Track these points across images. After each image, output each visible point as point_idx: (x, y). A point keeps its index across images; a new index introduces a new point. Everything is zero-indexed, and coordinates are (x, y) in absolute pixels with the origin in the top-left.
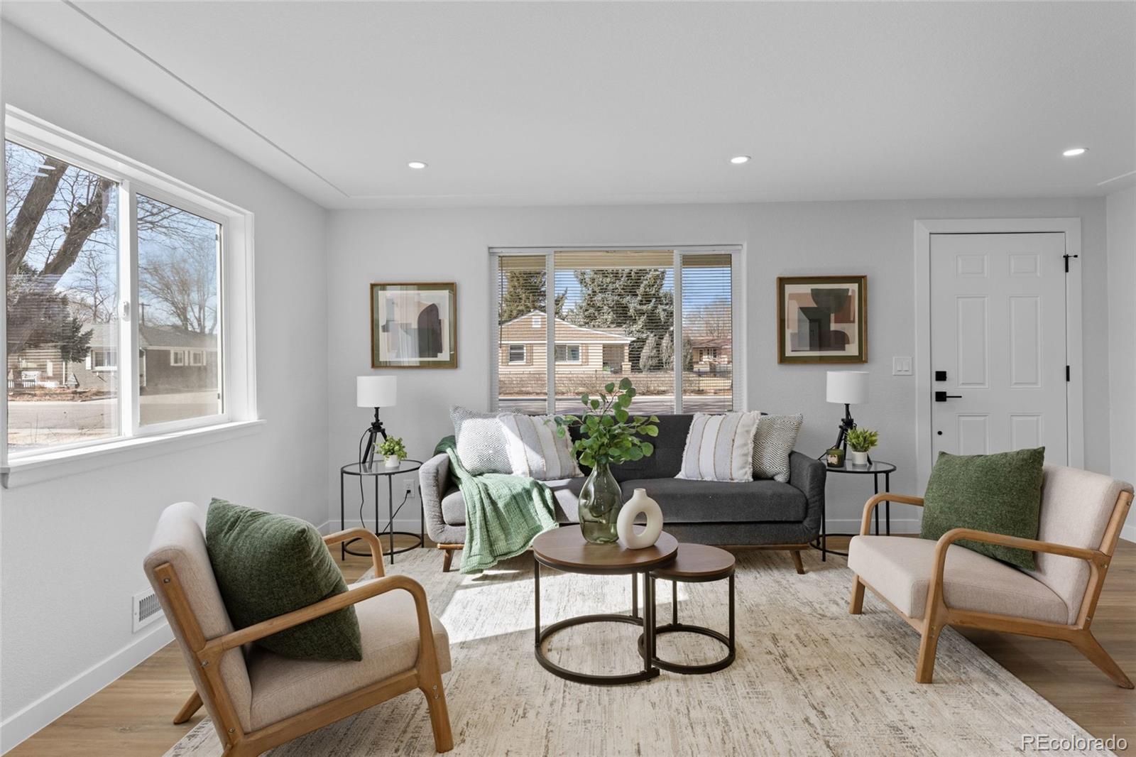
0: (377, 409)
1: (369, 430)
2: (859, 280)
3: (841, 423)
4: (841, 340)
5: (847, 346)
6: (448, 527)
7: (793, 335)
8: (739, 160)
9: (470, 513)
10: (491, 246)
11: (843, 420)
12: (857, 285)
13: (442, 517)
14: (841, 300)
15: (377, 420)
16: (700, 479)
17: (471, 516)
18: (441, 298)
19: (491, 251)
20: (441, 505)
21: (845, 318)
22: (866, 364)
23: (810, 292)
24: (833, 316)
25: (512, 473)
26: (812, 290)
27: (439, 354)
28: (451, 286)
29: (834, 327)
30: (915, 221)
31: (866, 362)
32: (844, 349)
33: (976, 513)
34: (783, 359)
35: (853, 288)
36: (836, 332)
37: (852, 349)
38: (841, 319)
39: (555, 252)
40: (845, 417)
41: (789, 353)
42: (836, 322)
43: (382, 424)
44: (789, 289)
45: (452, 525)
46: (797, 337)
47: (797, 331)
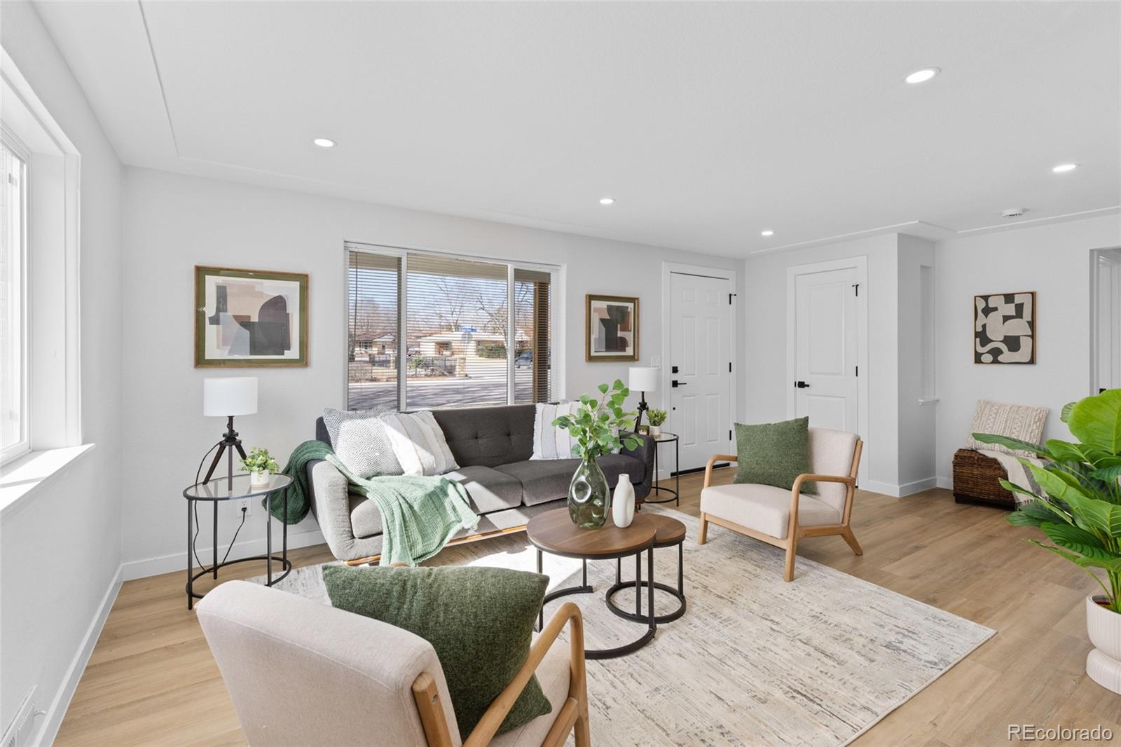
0: (231, 418)
1: (221, 443)
2: (633, 300)
3: (639, 406)
4: (622, 344)
5: (627, 348)
6: (357, 541)
7: (595, 339)
8: (606, 201)
9: (389, 521)
10: (347, 240)
11: (640, 403)
12: (632, 304)
13: (352, 531)
14: (623, 312)
15: (231, 430)
16: (556, 459)
17: (389, 525)
18: (291, 290)
19: (349, 245)
20: (350, 519)
21: (625, 329)
22: (637, 362)
23: (606, 307)
24: (619, 326)
25: (404, 473)
26: (608, 306)
27: (286, 351)
28: (303, 280)
29: (620, 334)
30: (663, 262)
31: (638, 360)
32: (625, 351)
33: (781, 462)
34: (590, 359)
35: (631, 305)
36: (620, 337)
37: (629, 351)
38: (623, 330)
39: (408, 254)
40: (641, 401)
41: (593, 354)
42: (621, 330)
43: (237, 435)
44: (595, 304)
45: (363, 538)
46: (598, 340)
47: (597, 337)
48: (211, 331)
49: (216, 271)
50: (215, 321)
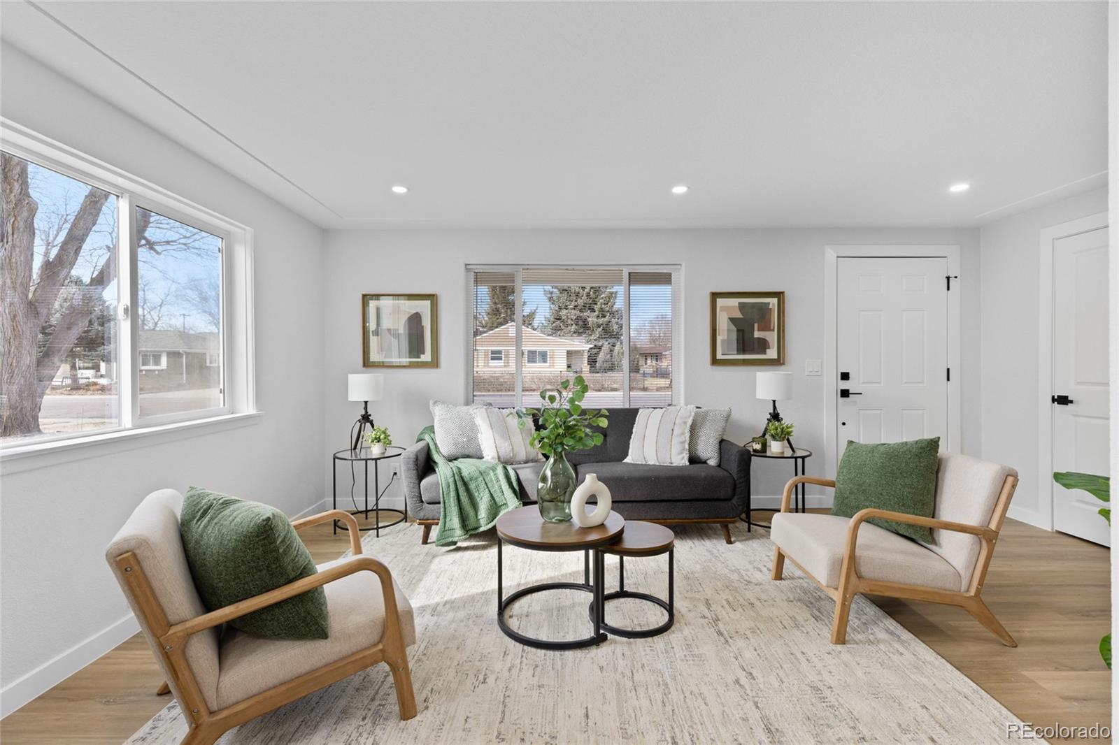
0: (366, 402)
1: (359, 421)
2: (779, 295)
3: (769, 417)
4: (763, 345)
5: (768, 350)
6: (426, 505)
7: (723, 341)
8: (679, 190)
9: (445, 493)
10: (467, 263)
11: (770, 414)
12: (776, 299)
13: (421, 497)
14: (764, 311)
15: (366, 412)
16: (644, 463)
17: (445, 496)
18: (424, 307)
19: (468, 267)
20: (420, 487)
21: (766, 327)
22: (783, 366)
23: (737, 304)
24: (756, 325)
25: (483, 458)
26: (739, 303)
27: (422, 356)
28: (432, 297)
29: (757, 334)
30: (825, 246)
31: (783, 364)
32: (765, 353)
33: (881, 494)
34: (715, 361)
35: (773, 302)
36: (758, 338)
37: (772, 353)
38: (763, 328)
39: (523, 269)
40: (772, 411)
41: (719, 356)
42: (759, 330)
43: (370, 415)
44: (721, 302)
45: (430, 503)
46: (726, 343)
47: (726, 338)
48: (373, 341)
49: (377, 296)
50: (377, 333)
